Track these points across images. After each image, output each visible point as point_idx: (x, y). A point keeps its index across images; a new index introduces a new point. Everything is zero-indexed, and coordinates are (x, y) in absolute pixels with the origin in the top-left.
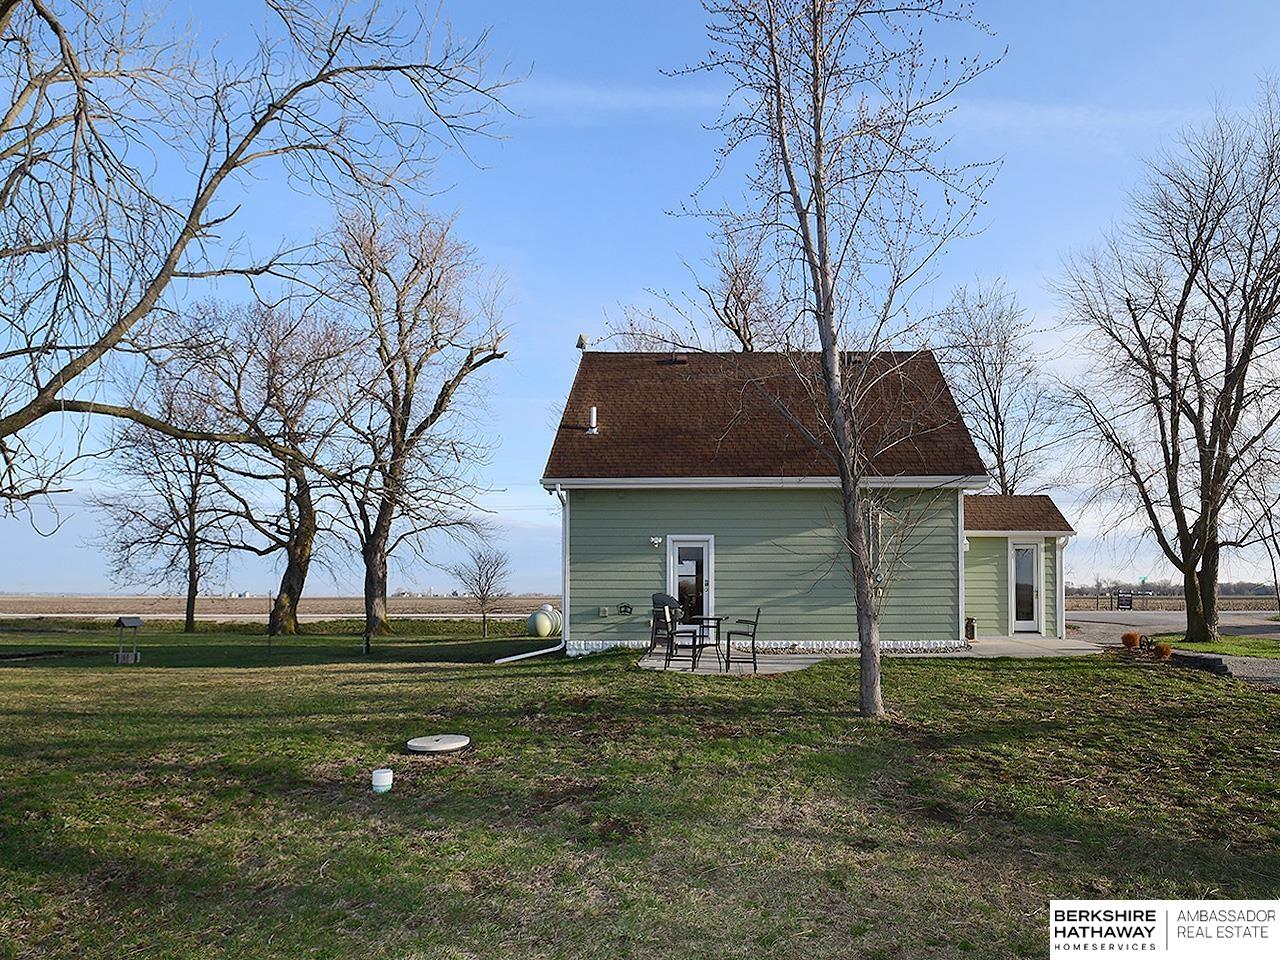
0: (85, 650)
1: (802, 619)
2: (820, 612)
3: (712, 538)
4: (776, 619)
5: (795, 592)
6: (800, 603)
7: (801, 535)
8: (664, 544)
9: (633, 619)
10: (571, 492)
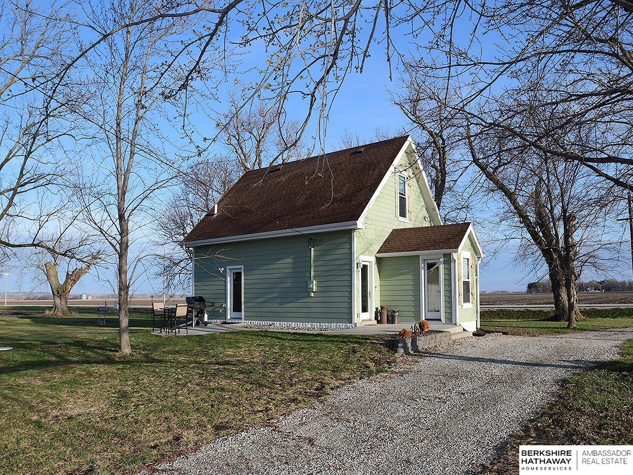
0: (114, 320)
1: (278, 310)
2: (286, 306)
3: (242, 267)
4: (268, 309)
5: (276, 295)
6: (277, 301)
7: (278, 263)
8: (225, 271)
9: (215, 309)
10: (195, 248)
